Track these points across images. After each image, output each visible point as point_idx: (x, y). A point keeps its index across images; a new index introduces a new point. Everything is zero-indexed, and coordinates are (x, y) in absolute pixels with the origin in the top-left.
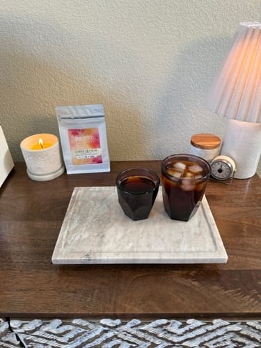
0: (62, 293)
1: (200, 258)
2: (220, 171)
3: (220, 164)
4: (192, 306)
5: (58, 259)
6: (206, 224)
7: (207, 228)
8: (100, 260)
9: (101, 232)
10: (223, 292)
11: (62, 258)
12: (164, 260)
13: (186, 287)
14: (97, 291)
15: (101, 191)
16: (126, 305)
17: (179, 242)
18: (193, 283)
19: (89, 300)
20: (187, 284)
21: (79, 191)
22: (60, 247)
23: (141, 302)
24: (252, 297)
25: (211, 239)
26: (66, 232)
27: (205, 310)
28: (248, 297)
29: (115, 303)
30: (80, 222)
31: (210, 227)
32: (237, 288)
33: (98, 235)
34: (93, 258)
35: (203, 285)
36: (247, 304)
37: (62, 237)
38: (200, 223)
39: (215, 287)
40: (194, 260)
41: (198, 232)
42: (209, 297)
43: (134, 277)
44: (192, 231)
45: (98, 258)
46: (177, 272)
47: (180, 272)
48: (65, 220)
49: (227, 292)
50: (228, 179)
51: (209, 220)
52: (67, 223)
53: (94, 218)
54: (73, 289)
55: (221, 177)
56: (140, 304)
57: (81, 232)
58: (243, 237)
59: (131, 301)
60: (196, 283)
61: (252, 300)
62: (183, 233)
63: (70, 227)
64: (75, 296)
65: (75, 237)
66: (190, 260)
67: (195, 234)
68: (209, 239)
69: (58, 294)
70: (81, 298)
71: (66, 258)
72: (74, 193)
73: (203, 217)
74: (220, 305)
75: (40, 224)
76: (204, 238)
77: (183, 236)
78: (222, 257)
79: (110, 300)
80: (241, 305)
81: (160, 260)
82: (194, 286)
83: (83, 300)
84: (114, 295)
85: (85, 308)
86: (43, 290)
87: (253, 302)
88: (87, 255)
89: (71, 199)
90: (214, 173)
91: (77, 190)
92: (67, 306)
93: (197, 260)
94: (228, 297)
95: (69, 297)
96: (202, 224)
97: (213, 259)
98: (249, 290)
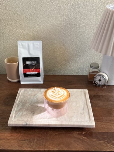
0: (18, 141)
1: (81, 124)
2: (100, 80)
3: (100, 76)
4: (82, 148)
5: (11, 123)
6: (87, 109)
7: (87, 110)
8: (32, 124)
9: (33, 112)
10: (98, 142)
11: (13, 123)
12: (64, 125)
13: (80, 139)
14: (36, 140)
15: (33, 91)
16: (50, 147)
17: (72, 117)
18: (84, 137)
19: (32, 144)
20: (80, 138)
21: (22, 91)
22: (12, 118)
23: (57, 145)
24: (112, 144)
25: (88, 116)
26: (15, 111)
27: (88, 149)
28: (110, 144)
29: (45, 145)
30: (22, 106)
31: (88, 110)
32: (105, 140)
33: (31, 113)
34: (29, 123)
35: (88, 138)
36: (109, 147)
37: (13, 113)
38: (84, 108)
39: (94, 140)
40: (78, 125)
41: (82, 112)
42: (91, 144)
43: (55, 134)
44: (79, 112)
45: (31, 123)
46: (76, 132)
47: (77, 132)
48: (14, 105)
49: (100, 142)
50: (104, 85)
51: (88, 107)
52: (15, 106)
53: (30, 104)
54: (24, 139)
55: (100, 84)
56: (57, 146)
57: (23, 111)
58: (112, 116)
59: (52, 145)
60: (85, 138)
61: (112, 145)
62: (74, 113)
63: (17, 108)
64: (25, 142)
65: (19, 114)
66: (76, 125)
67: (81, 113)
68: (87, 116)
69: (16, 142)
70: (27, 143)
71: (15, 123)
72: (19, 92)
73: (86, 105)
74: (96, 147)
75: (5, 108)
76: (85, 115)
77: (74, 114)
78: (92, 124)
79: (42, 144)
80: (106, 148)
81: (62, 125)
82: (84, 139)
83: (29, 144)
84: (44, 142)
85: (30, 147)
86: (9, 139)
87: (112, 146)
88: (26, 122)
89: (18, 95)
90: (97, 82)
91: (21, 90)
92: (21, 146)
93: (80, 125)
94: (100, 144)
95: (22, 143)
96: (85, 109)
97: (88, 125)
98: (111, 141)
